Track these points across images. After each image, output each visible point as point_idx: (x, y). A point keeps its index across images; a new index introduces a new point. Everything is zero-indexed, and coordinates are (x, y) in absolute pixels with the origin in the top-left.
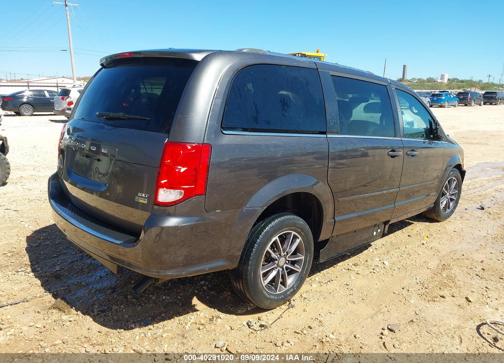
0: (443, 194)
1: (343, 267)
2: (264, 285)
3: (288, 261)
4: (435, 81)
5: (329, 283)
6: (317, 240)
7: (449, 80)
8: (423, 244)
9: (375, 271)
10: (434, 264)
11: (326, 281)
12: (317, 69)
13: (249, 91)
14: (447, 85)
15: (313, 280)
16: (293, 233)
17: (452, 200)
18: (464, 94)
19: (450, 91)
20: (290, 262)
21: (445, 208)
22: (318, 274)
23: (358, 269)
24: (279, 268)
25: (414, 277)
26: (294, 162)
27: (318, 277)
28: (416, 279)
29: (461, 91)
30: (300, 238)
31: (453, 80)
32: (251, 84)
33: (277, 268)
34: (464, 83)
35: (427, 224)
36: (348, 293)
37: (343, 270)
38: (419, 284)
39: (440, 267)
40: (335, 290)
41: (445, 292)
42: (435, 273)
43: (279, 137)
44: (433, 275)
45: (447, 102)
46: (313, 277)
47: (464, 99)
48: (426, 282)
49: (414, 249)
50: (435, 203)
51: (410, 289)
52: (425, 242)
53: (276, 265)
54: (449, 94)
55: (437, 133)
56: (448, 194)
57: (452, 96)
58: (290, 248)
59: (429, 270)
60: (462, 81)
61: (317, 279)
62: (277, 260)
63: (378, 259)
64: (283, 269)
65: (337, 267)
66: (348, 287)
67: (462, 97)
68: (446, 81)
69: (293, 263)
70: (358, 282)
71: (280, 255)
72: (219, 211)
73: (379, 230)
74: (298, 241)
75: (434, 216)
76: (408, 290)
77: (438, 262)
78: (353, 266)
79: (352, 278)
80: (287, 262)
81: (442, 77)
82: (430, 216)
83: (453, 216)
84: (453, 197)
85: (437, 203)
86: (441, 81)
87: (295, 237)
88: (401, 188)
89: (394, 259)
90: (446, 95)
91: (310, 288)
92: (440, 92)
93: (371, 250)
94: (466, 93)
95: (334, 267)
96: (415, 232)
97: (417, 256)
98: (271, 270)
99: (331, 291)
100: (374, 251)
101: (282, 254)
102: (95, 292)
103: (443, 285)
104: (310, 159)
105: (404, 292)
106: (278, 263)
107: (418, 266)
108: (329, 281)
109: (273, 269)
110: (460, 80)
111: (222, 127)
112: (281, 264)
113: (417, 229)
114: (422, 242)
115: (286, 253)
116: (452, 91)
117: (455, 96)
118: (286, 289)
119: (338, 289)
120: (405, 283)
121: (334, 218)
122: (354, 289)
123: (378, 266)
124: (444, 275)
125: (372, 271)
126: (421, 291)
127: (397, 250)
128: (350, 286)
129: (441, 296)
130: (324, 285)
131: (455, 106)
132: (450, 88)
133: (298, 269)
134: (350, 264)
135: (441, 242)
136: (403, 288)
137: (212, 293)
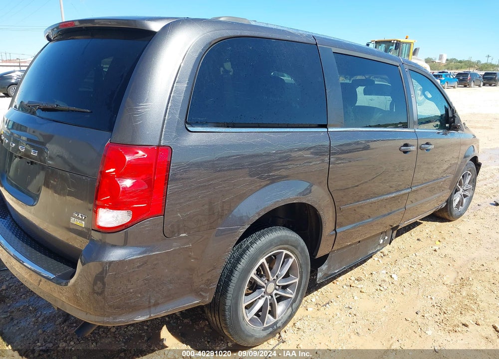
0: (457, 191)
1: (345, 282)
2: (247, 319)
3: (279, 286)
4: (433, 62)
5: (327, 305)
6: (315, 256)
7: (447, 60)
8: (435, 251)
9: (382, 288)
10: (449, 278)
11: (325, 303)
12: (316, 44)
13: (227, 72)
14: (445, 65)
15: (309, 301)
16: (285, 252)
17: (465, 196)
18: (464, 75)
19: (449, 72)
20: (281, 287)
21: (458, 206)
22: (315, 293)
23: (362, 286)
24: (267, 296)
25: (429, 297)
26: (290, 159)
27: (315, 296)
28: (431, 298)
29: (461, 71)
30: (294, 257)
31: (452, 60)
32: (229, 64)
33: (264, 297)
34: (463, 64)
35: (438, 224)
36: (351, 320)
37: (345, 287)
38: (436, 307)
39: (458, 281)
40: (335, 316)
41: (468, 319)
42: (452, 291)
43: (266, 134)
44: (451, 293)
45: (446, 83)
46: (309, 297)
47: (463, 80)
48: (444, 304)
49: (425, 257)
50: (447, 202)
51: (426, 315)
52: (437, 248)
53: (263, 294)
54: (449, 75)
55: (454, 122)
56: (461, 190)
57: (451, 77)
58: (280, 271)
59: (445, 287)
60: (461, 62)
61: (314, 300)
62: (264, 287)
63: (384, 272)
64: (272, 297)
65: (338, 283)
66: (350, 311)
67: (461, 78)
68: (444, 61)
69: (284, 288)
70: (362, 304)
71: (268, 280)
72: (184, 235)
73: (386, 238)
74: (291, 261)
75: (445, 215)
76: (423, 316)
77: (455, 274)
78: (356, 281)
79: (356, 298)
80: (277, 287)
81: (441, 57)
82: (440, 215)
83: (466, 214)
84: (467, 193)
85: (449, 202)
86: (439, 61)
87: (287, 256)
88: (413, 188)
89: (404, 271)
90: (446, 76)
91: (306, 313)
92: (439, 72)
93: (376, 259)
94: (466, 74)
95: (334, 283)
96: (426, 235)
97: (429, 267)
98: (256, 300)
99: (330, 317)
100: (380, 260)
101: (271, 278)
102: (43, 320)
103: (464, 309)
104: (307, 154)
105: (418, 318)
106: (266, 290)
107: (432, 280)
108: (328, 303)
109: (259, 298)
110: (459, 60)
111: (186, 122)
112: (269, 291)
113: (427, 231)
114: (434, 248)
115: (275, 277)
116: (451, 72)
117: (454, 76)
118: (276, 320)
119: (338, 314)
120: (419, 305)
121: (335, 230)
122: (358, 314)
123: (384, 281)
124: (464, 294)
125: (379, 287)
126: (438, 317)
127: (406, 259)
128: (353, 309)
129: (463, 325)
130: (322, 309)
131: (454, 87)
132: (448, 69)
133: (291, 294)
134: (353, 278)
135: (456, 248)
136: (417, 313)
137: (186, 321)
